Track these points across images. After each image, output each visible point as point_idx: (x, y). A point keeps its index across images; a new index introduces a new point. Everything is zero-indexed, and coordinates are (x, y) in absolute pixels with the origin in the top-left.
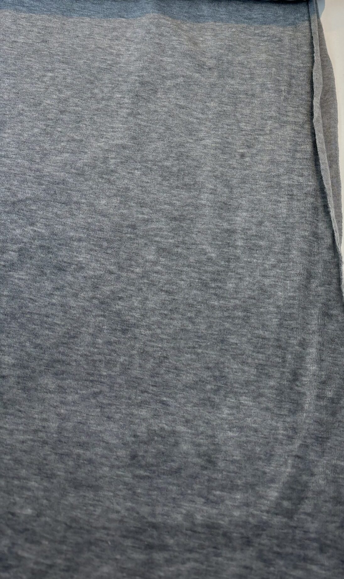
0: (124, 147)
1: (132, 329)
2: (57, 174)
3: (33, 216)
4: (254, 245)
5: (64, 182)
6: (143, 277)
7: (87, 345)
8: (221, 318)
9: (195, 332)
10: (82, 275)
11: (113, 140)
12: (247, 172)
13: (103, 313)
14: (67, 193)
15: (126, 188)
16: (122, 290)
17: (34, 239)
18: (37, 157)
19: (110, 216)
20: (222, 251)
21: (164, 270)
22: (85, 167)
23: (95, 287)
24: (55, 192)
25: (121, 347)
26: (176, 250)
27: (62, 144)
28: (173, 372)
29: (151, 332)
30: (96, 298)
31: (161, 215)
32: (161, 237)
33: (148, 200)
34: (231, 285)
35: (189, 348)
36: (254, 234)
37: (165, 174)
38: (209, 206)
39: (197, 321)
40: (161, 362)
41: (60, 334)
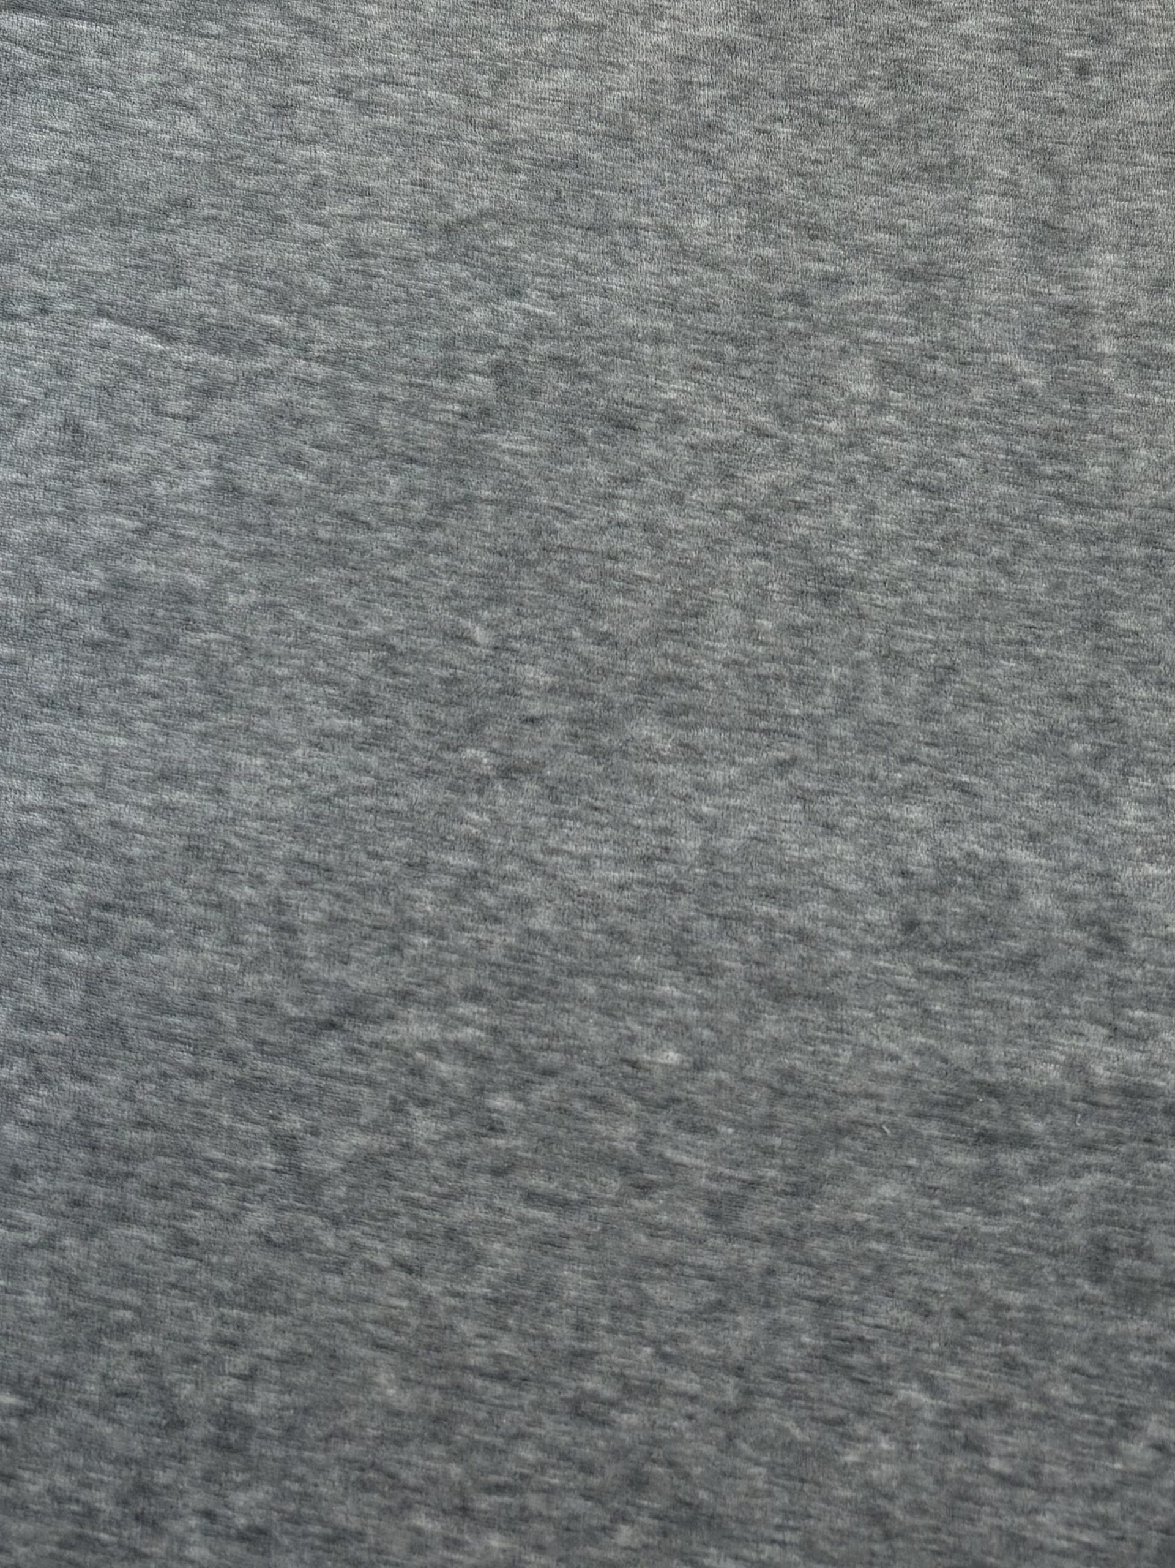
0: (732, 49)
1: (849, 591)
2: (553, 135)
3: (511, 269)
4: (1150, 350)
5: (576, 161)
6: (851, 445)
7: (735, 637)
8: (1082, 562)
9: (1019, 601)
10: (685, 441)
11: (696, 27)
12: (1102, 123)
13: (760, 548)
14: (593, 196)
15: (760, 180)
16: (806, 483)
17: (530, 338)
18: (482, 83)
19: (729, 267)
20: (1058, 371)
21: (905, 427)
22: (630, 113)
23: (726, 476)
24: (558, 192)
25: (827, 640)
26: (930, 366)
27: (545, 38)
28: (976, 709)
29: (899, 600)
30: (735, 506)
31: (870, 261)
32: (881, 329)
33: (828, 218)
34: (1097, 470)
35: (1010, 642)
36: (1146, 318)
37: (864, 135)
38: (1004, 236)
39: (1020, 569)
40: (942, 682)
41: (656, 606)
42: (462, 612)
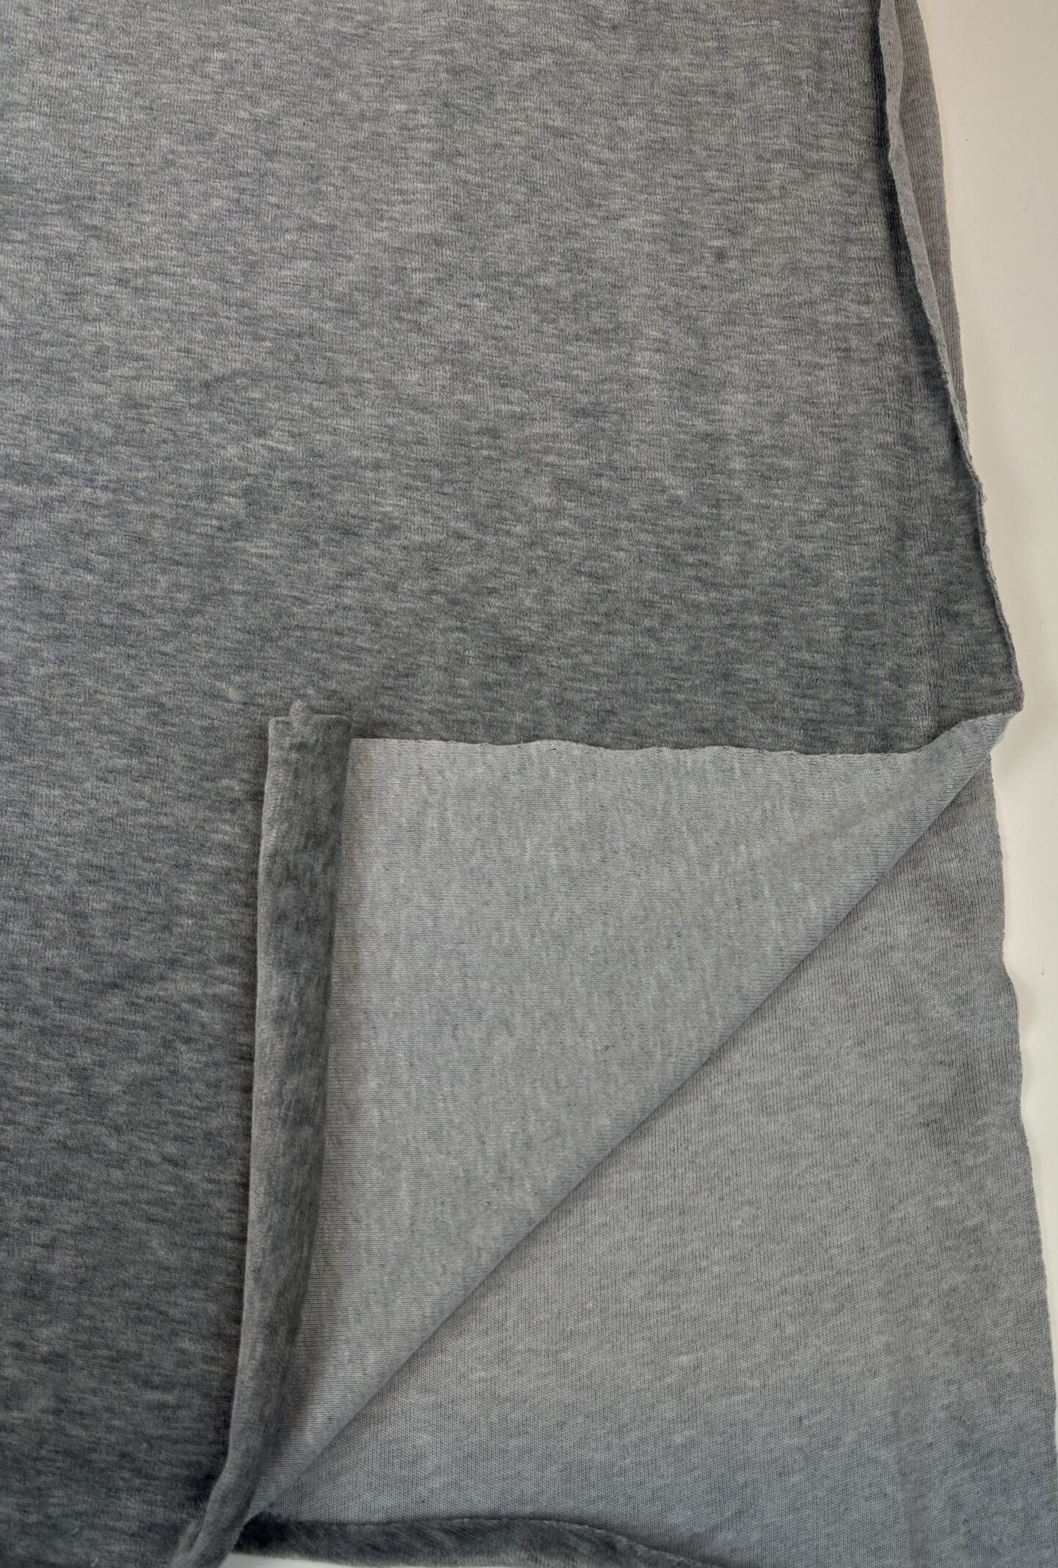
0: (438, 242)
1: (531, 655)
2: (293, 311)
3: (259, 415)
4: (771, 467)
5: (312, 330)
6: (533, 544)
7: (438, 692)
8: (715, 628)
9: (665, 659)
10: (398, 543)
11: (409, 225)
12: (736, 296)
13: (459, 624)
14: (325, 358)
15: (461, 343)
16: (494, 574)
17: (274, 468)
18: (234, 271)
19: (435, 410)
20: (699, 483)
21: (576, 529)
22: (356, 293)
23: (432, 569)
24: (297, 355)
25: (512, 692)
26: (596, 482)
27: (287, 237)
28: (630, 741)
29: (570, 661)
30: (439, 592)
31: (550, 402)
32: (559, 455)
33: (515, 370)
34: (728, 558)
35: (658, 691)
36: (769, 442)
37: (544, 307)
38: (657, 381)
39: (667, 635)
40: (603, 722)
41: (374, 669)
42: (218, 677)
